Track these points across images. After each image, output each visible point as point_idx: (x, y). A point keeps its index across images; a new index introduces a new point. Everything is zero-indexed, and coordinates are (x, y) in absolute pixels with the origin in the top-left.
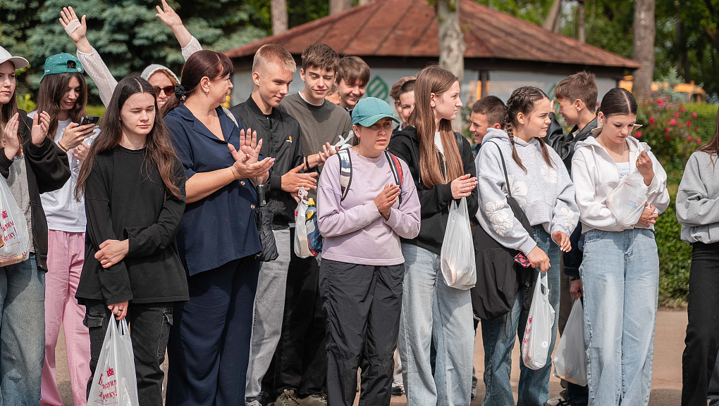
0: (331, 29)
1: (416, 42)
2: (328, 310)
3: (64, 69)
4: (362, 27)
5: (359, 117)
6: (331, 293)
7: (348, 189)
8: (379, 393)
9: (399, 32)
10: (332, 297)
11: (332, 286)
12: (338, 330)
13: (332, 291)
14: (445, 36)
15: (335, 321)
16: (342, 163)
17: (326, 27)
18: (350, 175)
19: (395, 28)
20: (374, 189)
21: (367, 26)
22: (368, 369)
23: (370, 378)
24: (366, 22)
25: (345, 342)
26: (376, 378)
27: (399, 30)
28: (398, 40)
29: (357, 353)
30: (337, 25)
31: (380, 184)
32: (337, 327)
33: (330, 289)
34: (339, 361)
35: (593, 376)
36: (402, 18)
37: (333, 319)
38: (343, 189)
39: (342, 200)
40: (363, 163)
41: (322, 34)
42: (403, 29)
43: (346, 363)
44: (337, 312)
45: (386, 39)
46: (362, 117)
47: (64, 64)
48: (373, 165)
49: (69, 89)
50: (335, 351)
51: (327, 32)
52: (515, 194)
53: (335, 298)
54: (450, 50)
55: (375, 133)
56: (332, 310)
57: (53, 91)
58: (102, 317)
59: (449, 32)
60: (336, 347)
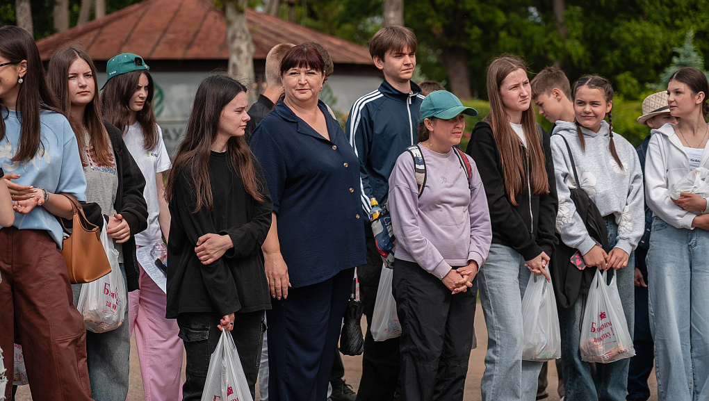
0: (99, 34)
1: (189, 45)
2: (406, 312)
3: (133, 67)
4: (132, 31)
5: (435, 110)
6: (411, 294)
7: (424, 186)
8: (455, 394)
9: (171, 36)
10: (411, 298)
11: (410, 286)
12: (418, 332)
13: (411, 292)
14: (234, 37)
15: (414, 322)
16: (415, 160)
17: (95, 32)
18: (425, 171)
19: (165, 31)
20: (449, 184)
21: (136, 30)
22: (444, 370)
23: (447, 379)
24: (135, 26)
25: (426, 344)
26: (453, 379)
27: (170, 33)
28: (171, 44)
29: (438, 355)
30: (105, 30)
31: (453, 179)
32: (417, 329)
33: (409, 290)
34: (418, 364)
35: (661, 368)
36: (171, 22)
37: (412, 320)
38: (419, 186)
39: (419, 197)
40: (435, 159)
41: (91, 39)
42: (174, 33)
43: (427, 366)
44: (417, 314)
45: (158, 43)
46: (438, 109)
47: (132, 62)
48: (445, 160)
49: (139, 88)
50: (413, 353)
51: (96, 38)
52: (584, 185)
53: (415, 299)
54: (239, 52)
55: (451, 126)
56: (411, 312)
57: (123, 91)
58: (207, 330)
59: (238, 34)
60: (416, 350)
